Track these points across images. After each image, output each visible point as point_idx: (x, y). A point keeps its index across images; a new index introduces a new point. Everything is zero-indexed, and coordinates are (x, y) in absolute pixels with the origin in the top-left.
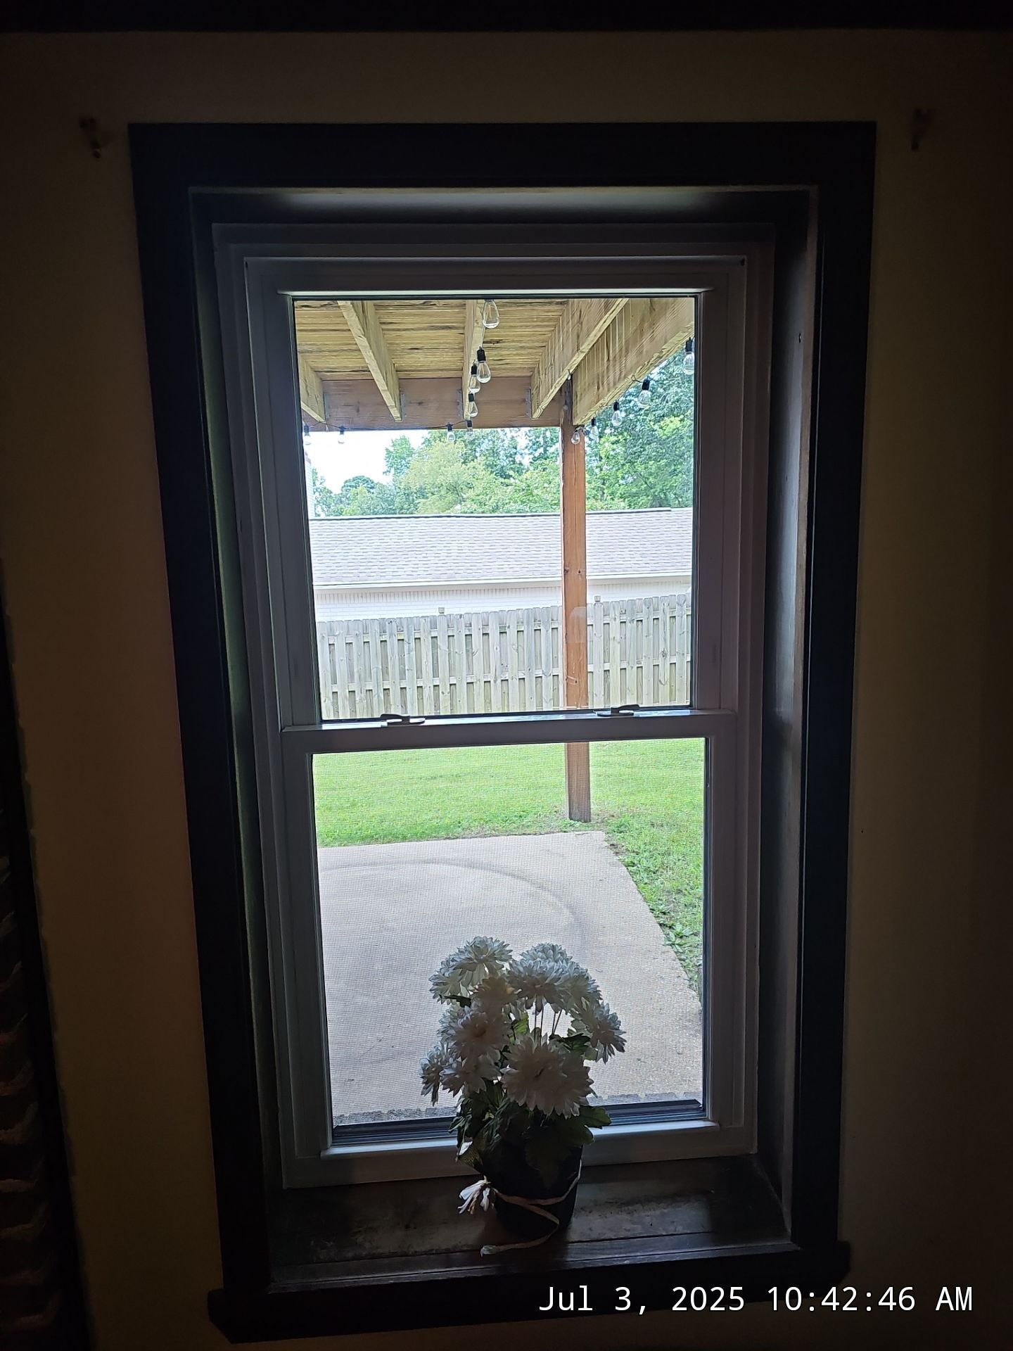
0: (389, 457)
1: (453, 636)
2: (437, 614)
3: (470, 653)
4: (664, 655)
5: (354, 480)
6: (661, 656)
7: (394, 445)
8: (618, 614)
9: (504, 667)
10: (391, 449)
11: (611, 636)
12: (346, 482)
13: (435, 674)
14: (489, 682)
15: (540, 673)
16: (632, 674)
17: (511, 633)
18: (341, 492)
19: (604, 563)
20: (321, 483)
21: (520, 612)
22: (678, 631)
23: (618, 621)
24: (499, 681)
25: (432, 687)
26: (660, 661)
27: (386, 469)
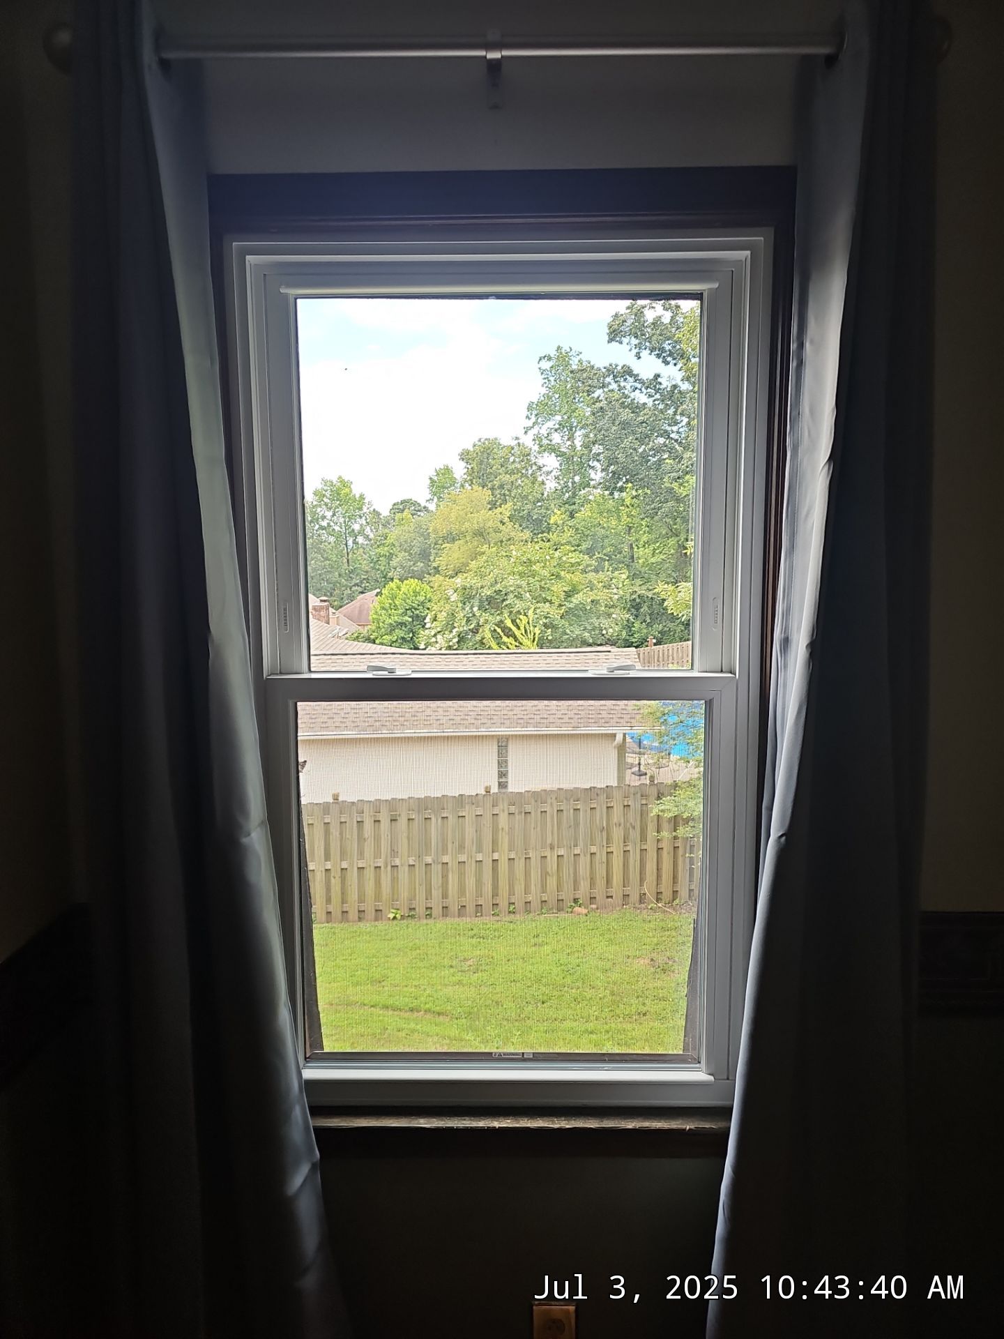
0: (433, 486)
1: (346, 822)
2: (332, 801)
3: (361, 839)
4: (552, 848)
5: (402, 504)
6: (549, 849)
7: (438, 475)
8: (506, 805)
9: (394, 853)
10: (435, 478)
11: (500, 827)
12: (394, 505)
13: (327, 858)
14: (380, 867)
15: (429, 860)
16: (520, 865)
17: (403, 821)
18: (389, 514)
19: (529, 716)
20: (368, 509)
21: (411, 801)
22: (565, 824)
23: (506, 813)
24: (389, 868)
25: (324, 871)
26: (548, 853)
27: (429, 497)
